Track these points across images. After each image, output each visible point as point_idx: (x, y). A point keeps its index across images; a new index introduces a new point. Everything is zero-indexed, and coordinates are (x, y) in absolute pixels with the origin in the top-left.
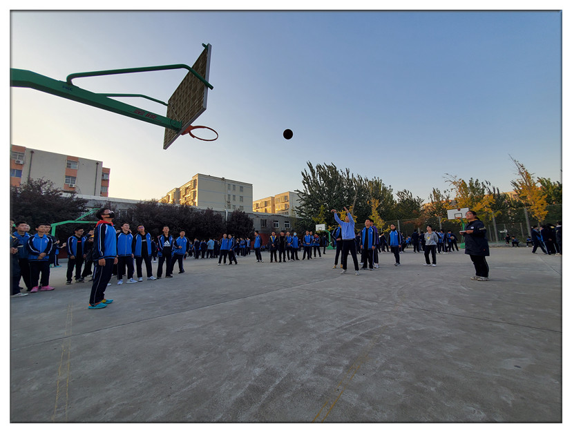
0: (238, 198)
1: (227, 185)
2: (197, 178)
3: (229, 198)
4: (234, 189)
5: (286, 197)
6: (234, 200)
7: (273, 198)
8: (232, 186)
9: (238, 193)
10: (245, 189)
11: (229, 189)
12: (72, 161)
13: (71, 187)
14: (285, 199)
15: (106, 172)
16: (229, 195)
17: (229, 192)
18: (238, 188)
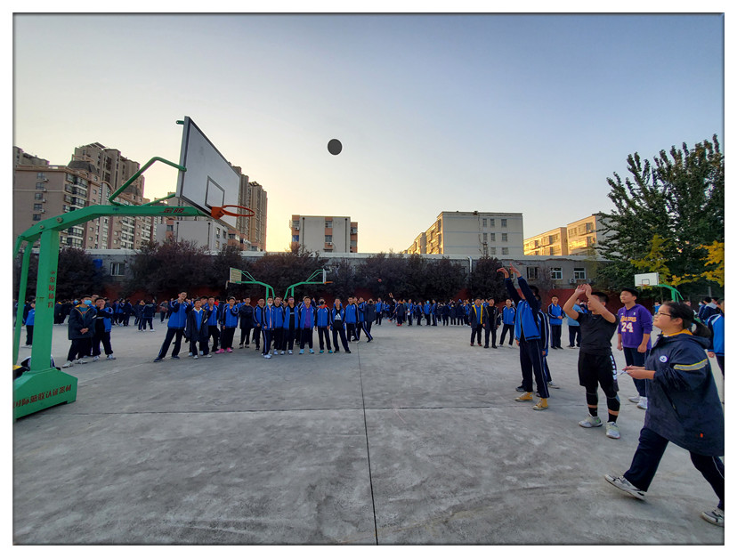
0: (498, 237)
1: (481, 220)
2: (441, 218)
3: (485, 239)
4: (493, 225)
5: (588, 226)
6: (493, 239)
7: (564, 230)
8: (489, 221)
9: (498, 229)
10: (511, 222)
11: (485, 225)
12: (329, 221)
13: (329, 245)
14: (587, 229)
15: (354, 227)
16: (485, 234)
17: (485, 230)
18: (498, 223)
